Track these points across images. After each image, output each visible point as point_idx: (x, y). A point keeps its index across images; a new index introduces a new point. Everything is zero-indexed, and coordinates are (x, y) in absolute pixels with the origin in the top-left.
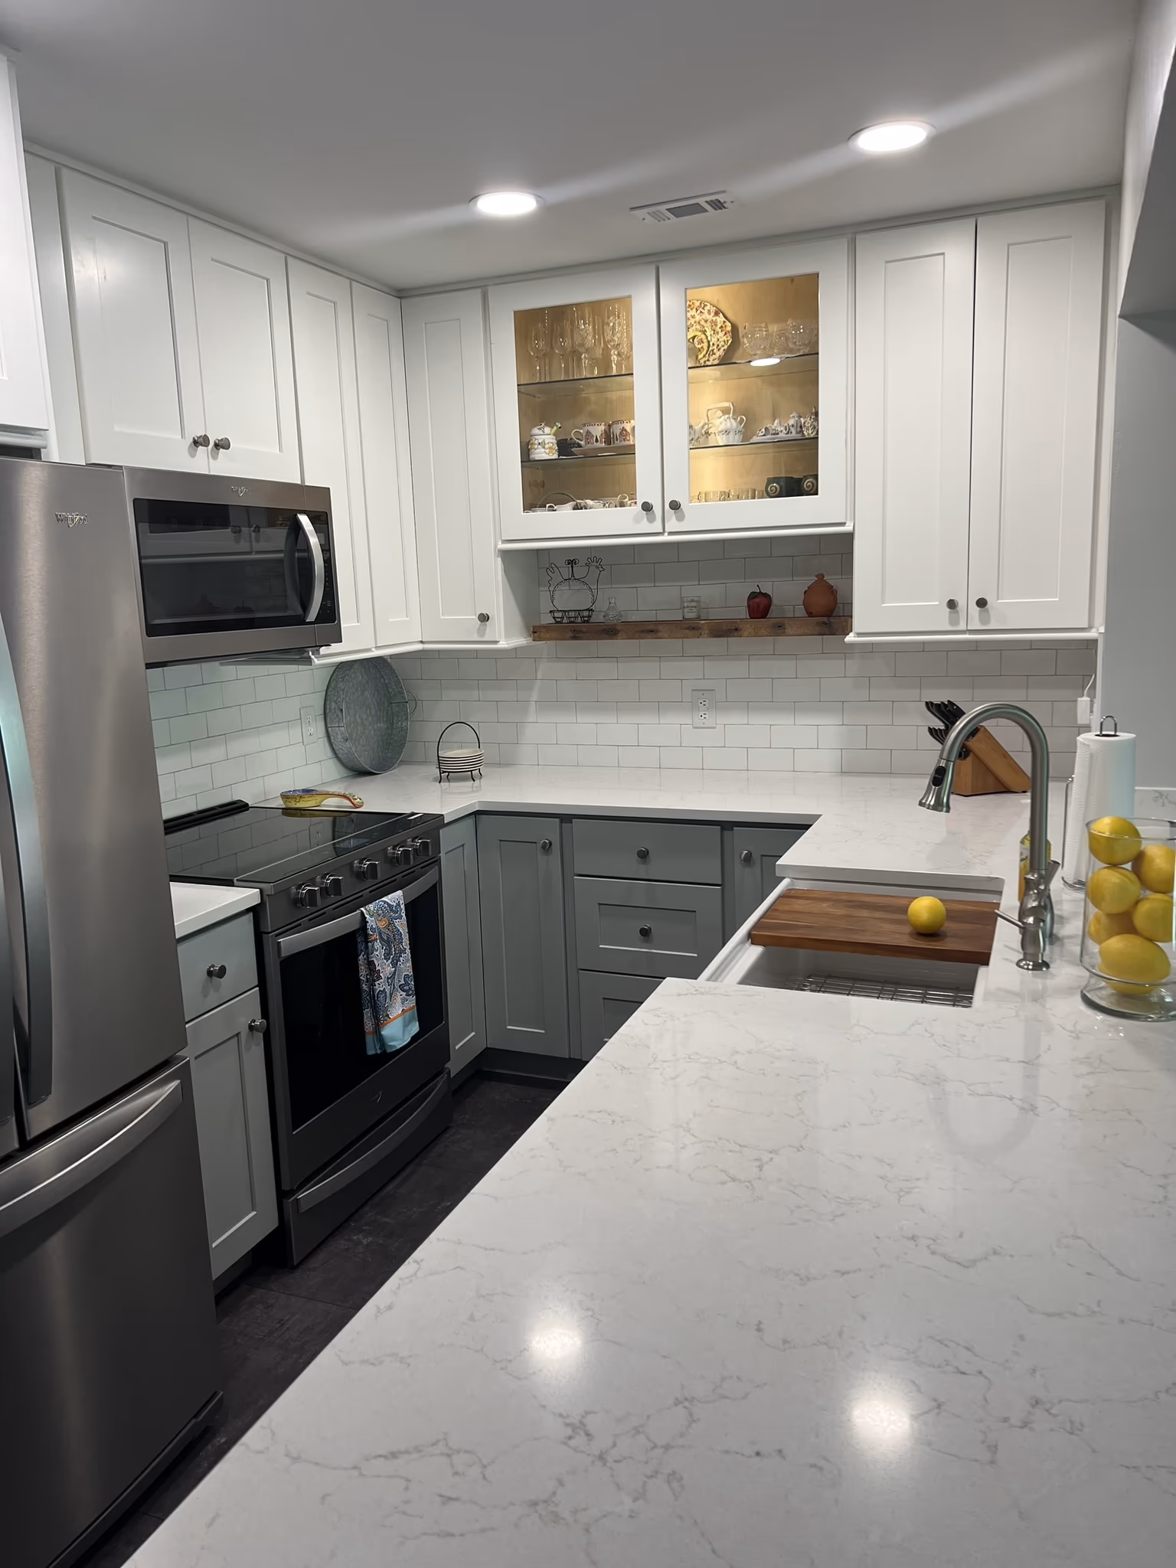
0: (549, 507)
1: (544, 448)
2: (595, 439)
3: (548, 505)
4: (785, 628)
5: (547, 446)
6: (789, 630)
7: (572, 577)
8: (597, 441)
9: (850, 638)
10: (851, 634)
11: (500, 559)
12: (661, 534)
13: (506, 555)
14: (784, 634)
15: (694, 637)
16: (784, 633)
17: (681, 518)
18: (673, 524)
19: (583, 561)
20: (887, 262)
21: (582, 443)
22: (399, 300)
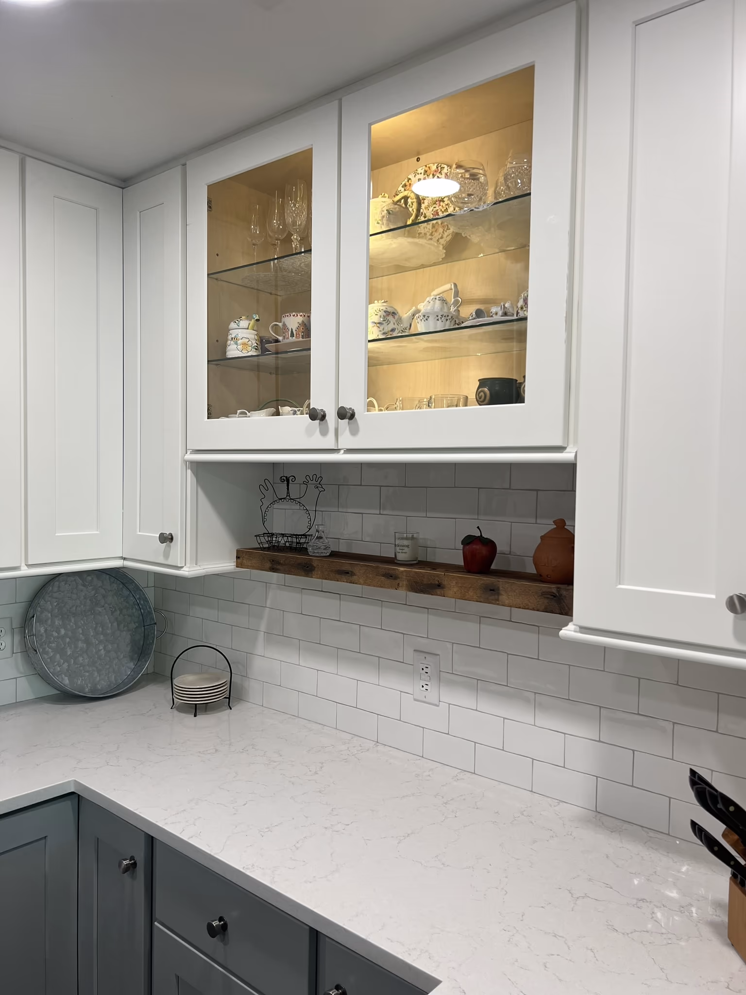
0: (241, 413)
1: (236, 344)
2: (290, 333)
3: (238, 411)
4: (499, 594)
5: (240, 342)
6: (504, 598)
7: (288, 498)
8: (292, 335)
9: (569, 631)
10: (571, 626)
11: (189, 471)
12: (337, 451)
13: (198, 468)
14: (496, 602)
15: (391, 587)
16: (498, 600)
17: (354, 432)
18: (347, 440)
19: (300, 479)
20: (638, 24)
21: (280, 338)
22: (122, 189)
